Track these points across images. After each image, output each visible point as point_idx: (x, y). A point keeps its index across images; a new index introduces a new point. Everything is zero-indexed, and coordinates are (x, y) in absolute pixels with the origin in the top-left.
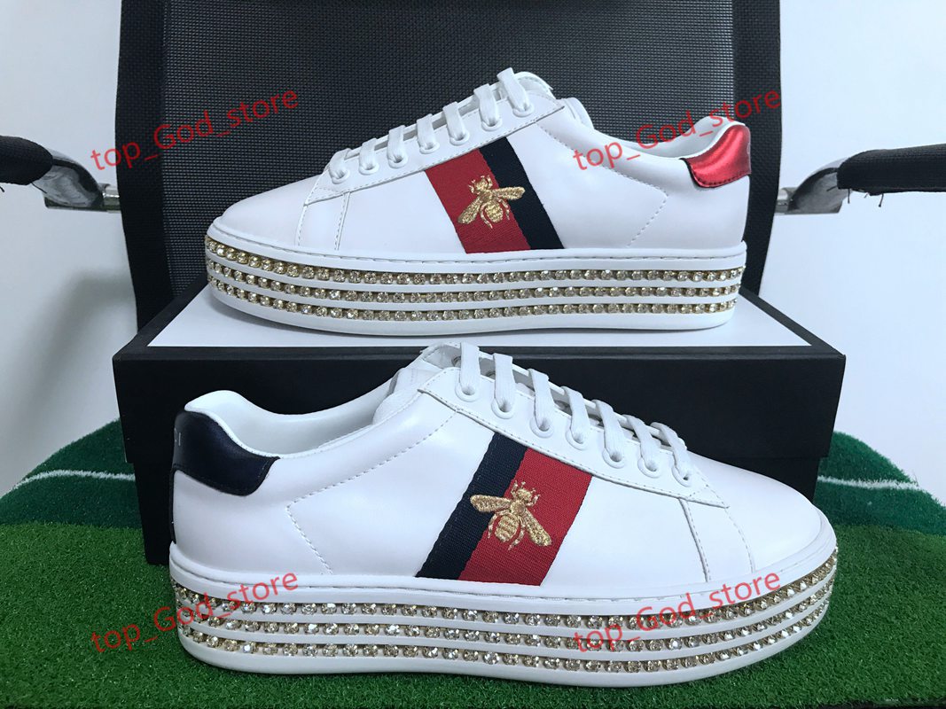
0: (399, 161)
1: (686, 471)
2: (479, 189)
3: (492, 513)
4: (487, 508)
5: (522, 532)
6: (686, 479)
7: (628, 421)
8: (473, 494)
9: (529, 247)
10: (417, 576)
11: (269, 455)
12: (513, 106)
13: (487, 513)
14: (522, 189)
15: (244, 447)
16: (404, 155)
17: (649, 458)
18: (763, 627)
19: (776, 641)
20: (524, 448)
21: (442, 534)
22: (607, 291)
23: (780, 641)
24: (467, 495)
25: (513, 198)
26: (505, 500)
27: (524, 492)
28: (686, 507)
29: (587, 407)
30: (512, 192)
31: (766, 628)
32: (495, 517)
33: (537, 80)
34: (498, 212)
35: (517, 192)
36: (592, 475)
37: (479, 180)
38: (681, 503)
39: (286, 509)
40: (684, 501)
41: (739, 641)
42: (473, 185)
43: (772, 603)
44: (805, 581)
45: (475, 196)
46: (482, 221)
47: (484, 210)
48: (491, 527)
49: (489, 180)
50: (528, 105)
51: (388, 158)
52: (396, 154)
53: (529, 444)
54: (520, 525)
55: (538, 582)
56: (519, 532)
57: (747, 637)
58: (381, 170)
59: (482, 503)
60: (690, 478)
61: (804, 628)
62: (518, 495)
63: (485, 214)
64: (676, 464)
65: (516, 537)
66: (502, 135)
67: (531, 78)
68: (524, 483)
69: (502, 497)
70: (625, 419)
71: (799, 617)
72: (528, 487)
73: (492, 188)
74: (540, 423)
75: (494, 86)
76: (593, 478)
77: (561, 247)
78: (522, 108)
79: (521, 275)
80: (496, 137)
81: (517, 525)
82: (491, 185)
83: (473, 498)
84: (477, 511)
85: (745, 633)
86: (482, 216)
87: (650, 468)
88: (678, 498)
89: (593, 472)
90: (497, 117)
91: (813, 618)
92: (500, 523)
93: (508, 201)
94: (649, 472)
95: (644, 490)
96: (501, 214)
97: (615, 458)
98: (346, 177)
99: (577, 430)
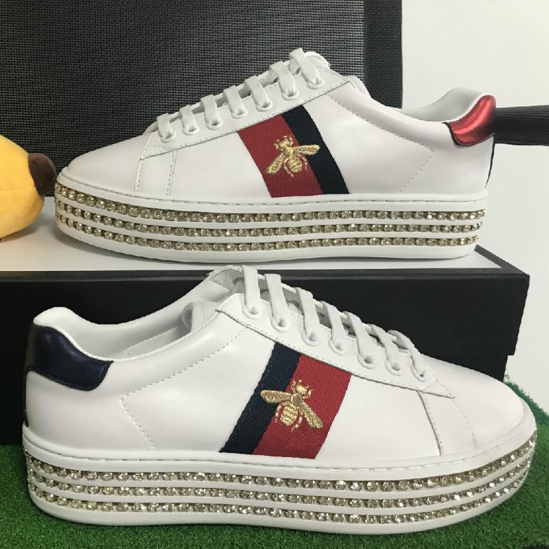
0: (215, 124)
1: (422, 370)
2: (282, 146)
3: (277, 405)
4: (274, 400)
5: (301, 419)
6: (422, 376)
7: (372, 329)
8: (263, 389)
9: (322, 192)
10: (221, 451)
11: (105, 359)
12: (307, 80)
13: (274, 403)
14: (317, 147)
15: (86, 353)
16: (219, 119)
17: (393, 361)
18: (483, 489)
19: (491, 499)
20: (299, 355)
21: (239, 421)
22: (382, 228)
23: (494, 500)
24: (258, 390)
25: (310, 153)
26: (287, 394)
27: (301, 389)
28: (423, 398)
29: (342, 318)
30: (309, 149)
31: (485, 490)
32: (279, 407)
33: (320, 58)
34: (298, 164)
35: (313, 149)
36: (352, 374)
37: (282, 140)
38: (419, 394)
39: (121, 401)
40: (421, 393)
41: (465, 500)
42: (277, 143)
43: (490, 471)
44: (514, 454)
45: (280, 152)
46: (286, 172)
47: (286, 163)
48: (277, 415)
49: (291, 139)
50: (320, 79)
51: (206, 121)
52: (213, 118)
53: (302, 351)
54: (299, 413)
55: (312, 456)
56: (298, 419)
57: (471, 497)
58: (201, 132)
59: (270, 396)
60: (425, 375)
61: (512, 489)
62: (296, 390)
63: (288, 166)
64: (414, 364)
65: (296, 422)
66: (300, 103)
67: (316, 57)
68: (300, 381)
69: (285, 392)
70: (370, 328)
71: (509, 481)
72: (304, 384)
73: (293, 146)
74: (309, 334)
75: (287, 63)
76: (352, 376)
77: (347, 193)
78: (315, 82)
79: (315, 215)
80: (295, 105)
81: (297, 413)
82: (292, 143)
83: (263, 392)
84: (265, 402)
85: (469, 494)
86: (286, 168)
87: (394, 368)
88: (417, 391)
89: (353, 372)
90: (295, 89)
91: (518, 483)
92: (284, 412)
93: (307, 156)
94: (394, 371)
95: (391, 385)
96: (301, 165)
97: (367, 361)
98: (172, 138)
99: (338, 340)
